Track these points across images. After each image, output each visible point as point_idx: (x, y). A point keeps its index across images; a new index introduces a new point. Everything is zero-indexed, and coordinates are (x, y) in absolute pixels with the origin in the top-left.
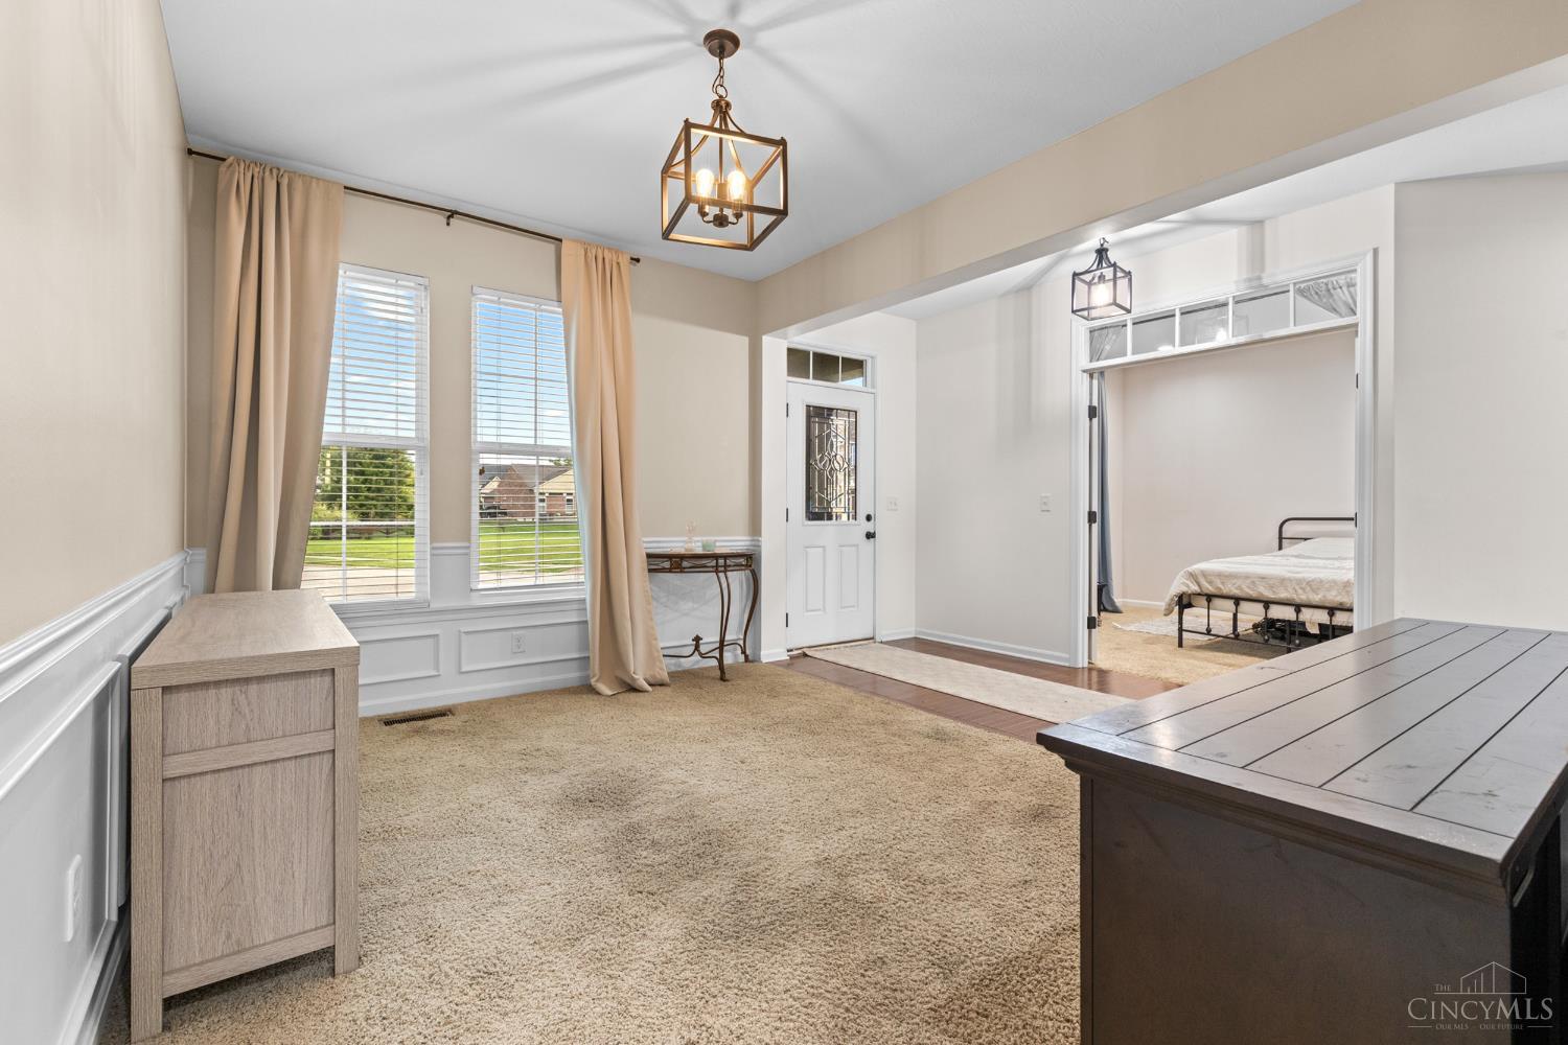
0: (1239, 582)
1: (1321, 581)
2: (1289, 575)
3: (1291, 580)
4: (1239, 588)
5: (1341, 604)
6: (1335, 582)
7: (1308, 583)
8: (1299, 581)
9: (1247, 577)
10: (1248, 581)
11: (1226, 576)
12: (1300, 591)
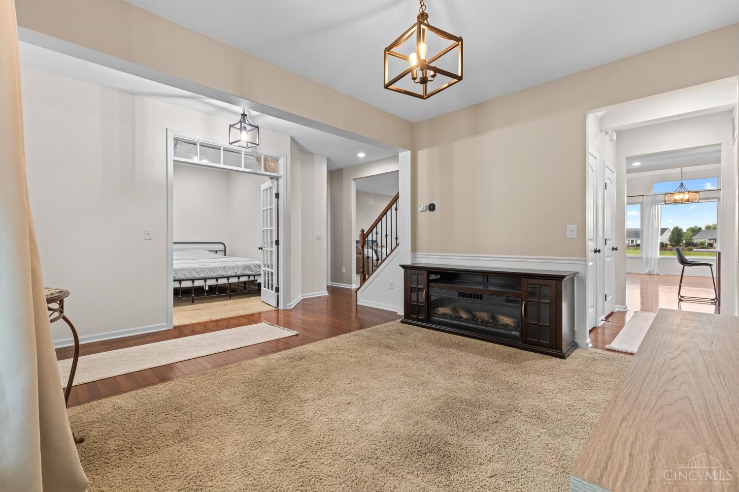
0: (184, 273)
1: (216, 268)
2: (203, 267)
3: (205, 269)
4: (185, 275)
5: (223, 275)
6: (220, 267)
7: (212, 269)
8: (208, 268)
9: (187, 269)
10: (189, 271)
11: (177, 270)
12: (209, 273)
